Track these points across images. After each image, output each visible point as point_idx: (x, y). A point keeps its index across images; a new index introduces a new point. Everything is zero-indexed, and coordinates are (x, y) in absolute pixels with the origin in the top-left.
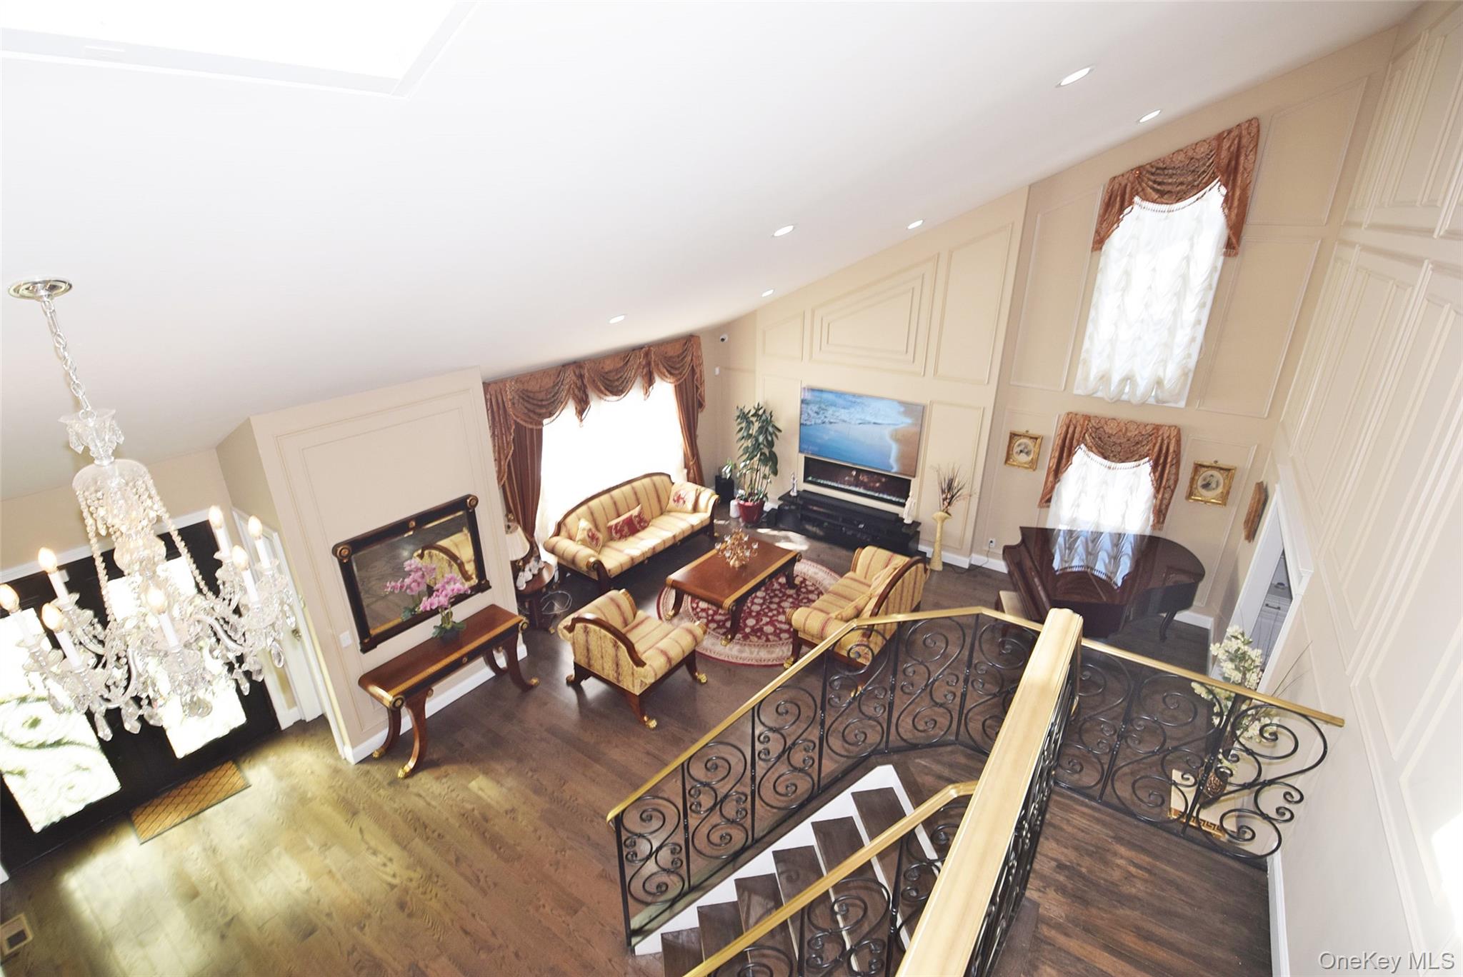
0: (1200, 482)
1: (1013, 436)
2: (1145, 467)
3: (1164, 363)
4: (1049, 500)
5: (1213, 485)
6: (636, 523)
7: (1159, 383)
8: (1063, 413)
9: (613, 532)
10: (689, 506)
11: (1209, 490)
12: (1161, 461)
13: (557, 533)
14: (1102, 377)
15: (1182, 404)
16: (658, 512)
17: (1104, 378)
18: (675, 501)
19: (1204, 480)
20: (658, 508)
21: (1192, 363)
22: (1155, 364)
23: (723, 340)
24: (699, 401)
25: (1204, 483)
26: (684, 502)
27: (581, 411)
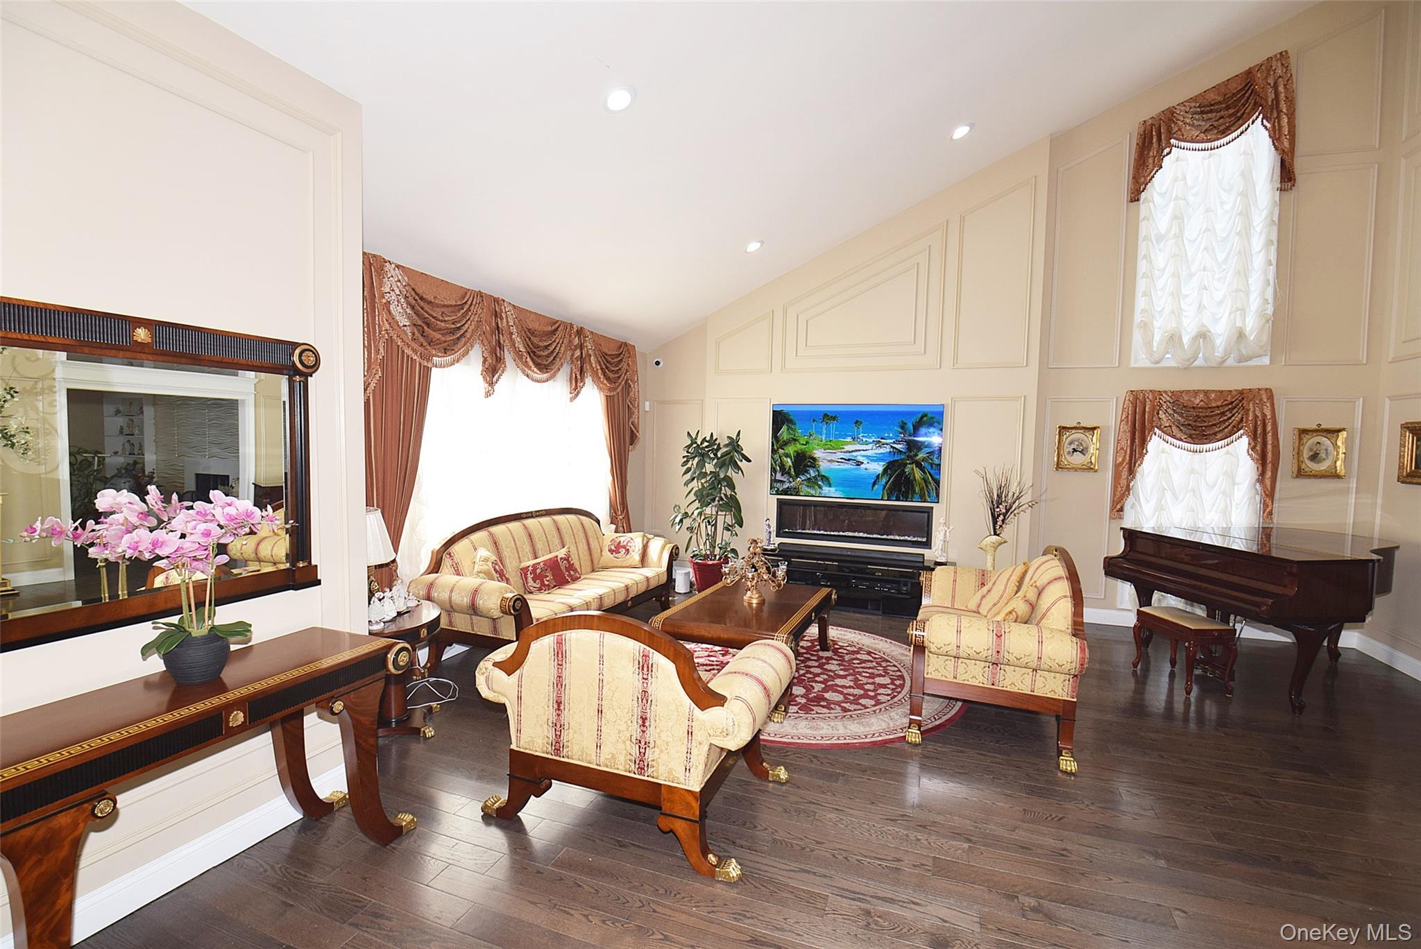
0: (1306, 454)
1: (1063, 429)
2: (1241, 444)
3: (1243, 311)
4: (1121, 510)
5: (1323, 455)
6: (563, 568)
7: (1241, 335)
8: (1123, 394)
9: (530, 577)
10: (636, 557)
11: (1319, 462)
12: (1259, 431)
13: (436, 567)
14: (1172, 338)
15: (1266, 361)
16: (589, 569)
17: (1173, 339)
18: (611, 551)
19: (1311, 450)
20: (589, 563)
21: (1270, 310)
22: (1230, 314)
23: (658, 363)
24: (632, 431)
25: (1311, 453)
26: (628, 551)
27: (492, 370)
